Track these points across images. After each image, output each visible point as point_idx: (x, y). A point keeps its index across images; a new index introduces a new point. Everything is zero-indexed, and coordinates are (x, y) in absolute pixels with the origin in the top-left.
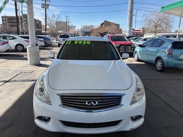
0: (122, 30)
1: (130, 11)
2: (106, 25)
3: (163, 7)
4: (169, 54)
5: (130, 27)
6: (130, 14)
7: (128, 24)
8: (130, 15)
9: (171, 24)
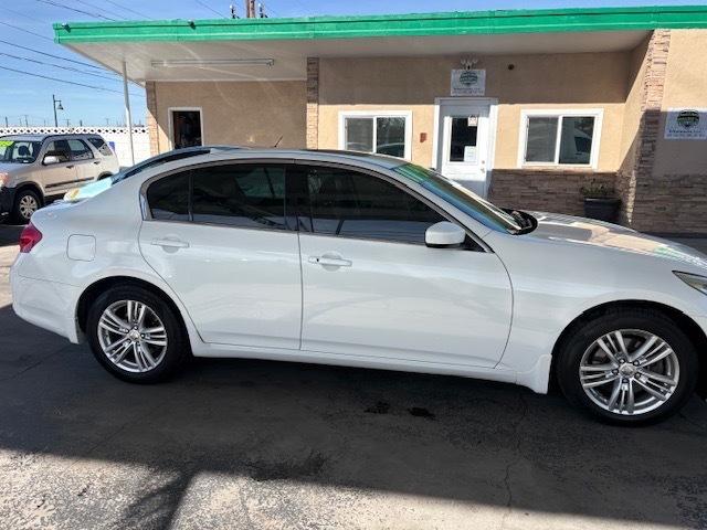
3: (67, 27)
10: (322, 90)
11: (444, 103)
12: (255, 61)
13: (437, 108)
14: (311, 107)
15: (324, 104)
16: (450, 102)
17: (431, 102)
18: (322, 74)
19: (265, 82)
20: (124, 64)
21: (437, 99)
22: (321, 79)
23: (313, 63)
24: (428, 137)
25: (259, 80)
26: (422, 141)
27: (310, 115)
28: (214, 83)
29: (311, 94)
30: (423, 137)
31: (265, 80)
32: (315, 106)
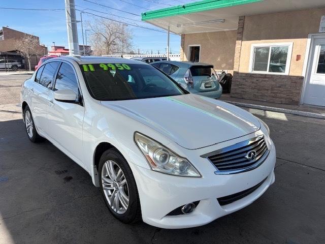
0: (47, 48)
1: (70, 12)
2: (8, 38)
3: (145, 14)
4: (190, 83)
5: (74, 42)
6: (70, 18)
7: (70, 38)
8: (72, 21)
9: (130, 41)
10: (245, 33)
11: (315, 37)
12: (216, 21)
13: (309, 40)
14: (238, 42)
15: (244, 41)
16: (319, 37)
17: (306, 37)
18: (246, 25)
19: (228, 31)
20: (169, 27)
21: (310, 35)
22: (245, 27)
23: (242, 19)
24: (302, 58)
25: (225, 30)
26: (297, 60)
27: (238, 46)
28: (206, 33)
29: (239, 36)
30: (298, 57)
31: (228, 30)
32: (240, 41)
